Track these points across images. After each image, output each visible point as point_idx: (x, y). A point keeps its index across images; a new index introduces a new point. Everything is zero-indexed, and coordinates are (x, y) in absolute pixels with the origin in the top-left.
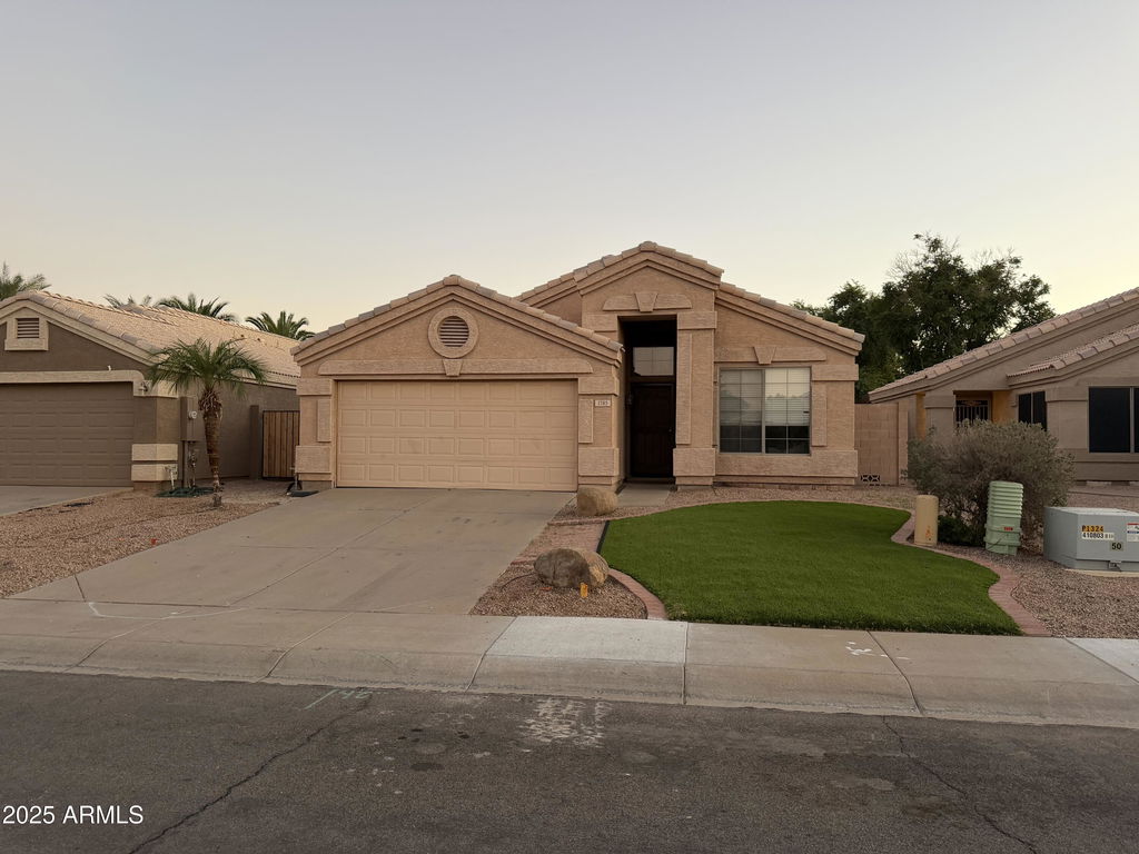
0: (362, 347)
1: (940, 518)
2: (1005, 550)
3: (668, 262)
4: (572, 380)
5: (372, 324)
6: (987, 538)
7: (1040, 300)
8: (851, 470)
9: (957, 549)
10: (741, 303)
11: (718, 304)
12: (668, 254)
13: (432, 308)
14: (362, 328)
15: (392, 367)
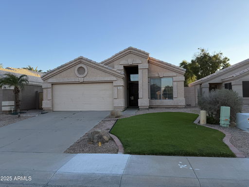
0: (58, 75)
1: (207, 117)
2: (225, 126)
3: (135, 52)
4: (112, 82)
5: (60, 69)
6: (221, 122)
7: (227, 62)
8: (183, 103)
9: (212, 125)
10: (155, 62)
11: (149, 62)
12: (135, 50)
13: (75, 65)
14: (58, 70)
15: (66, 80)
